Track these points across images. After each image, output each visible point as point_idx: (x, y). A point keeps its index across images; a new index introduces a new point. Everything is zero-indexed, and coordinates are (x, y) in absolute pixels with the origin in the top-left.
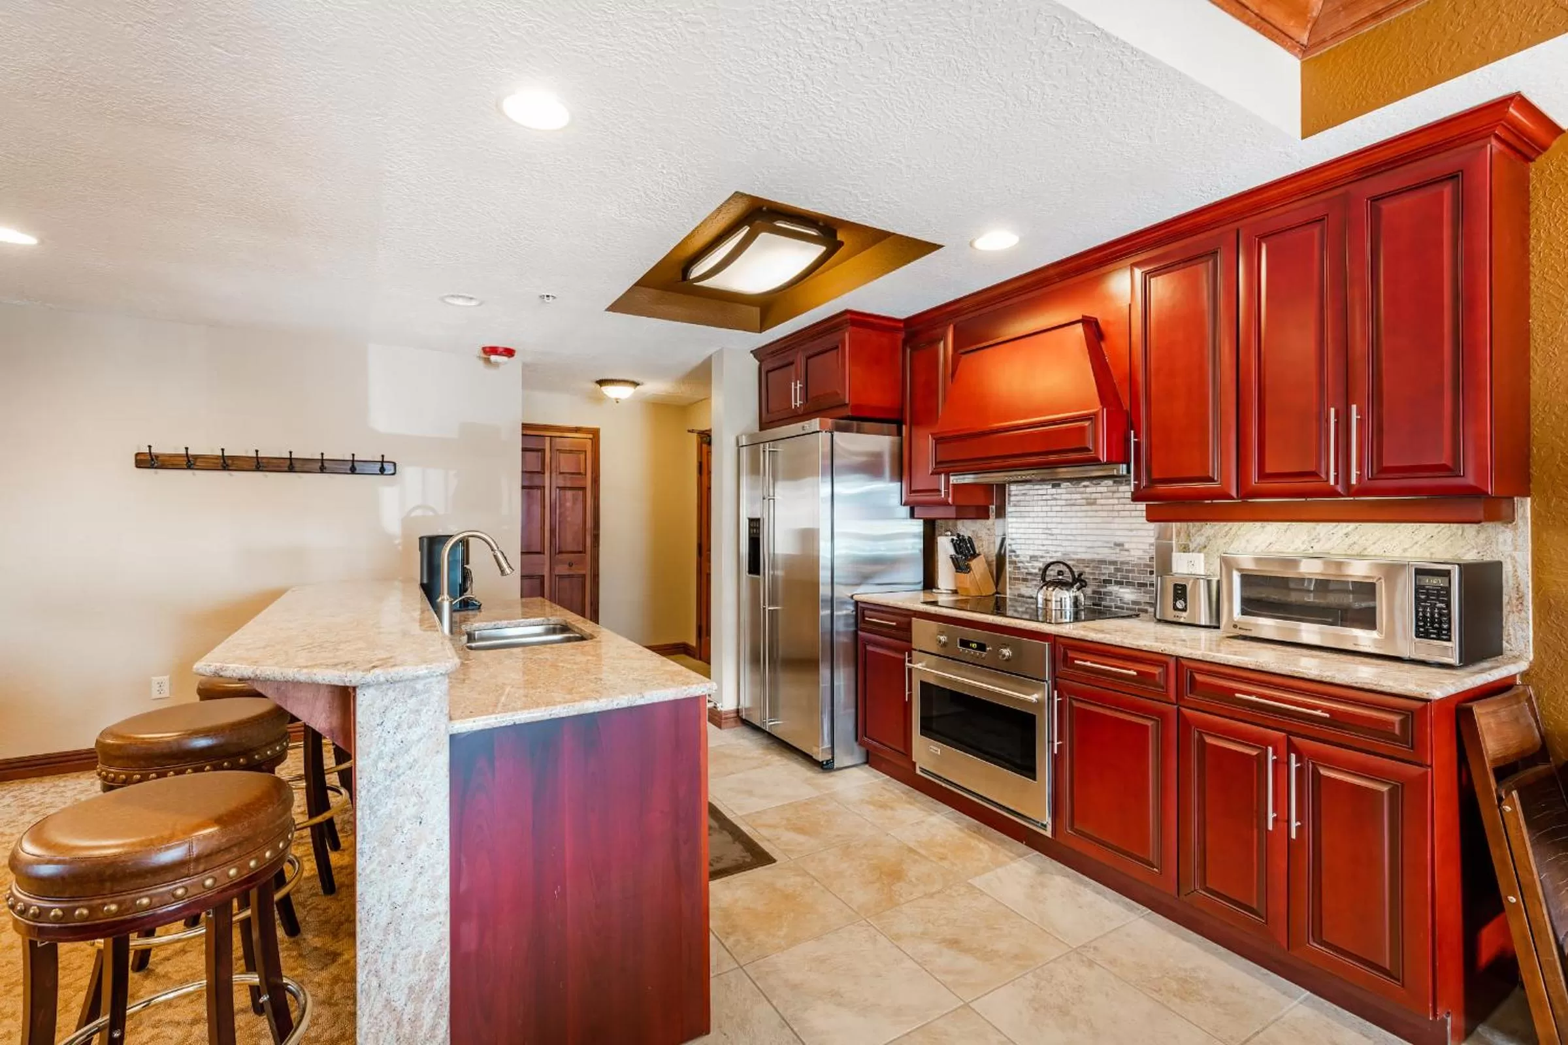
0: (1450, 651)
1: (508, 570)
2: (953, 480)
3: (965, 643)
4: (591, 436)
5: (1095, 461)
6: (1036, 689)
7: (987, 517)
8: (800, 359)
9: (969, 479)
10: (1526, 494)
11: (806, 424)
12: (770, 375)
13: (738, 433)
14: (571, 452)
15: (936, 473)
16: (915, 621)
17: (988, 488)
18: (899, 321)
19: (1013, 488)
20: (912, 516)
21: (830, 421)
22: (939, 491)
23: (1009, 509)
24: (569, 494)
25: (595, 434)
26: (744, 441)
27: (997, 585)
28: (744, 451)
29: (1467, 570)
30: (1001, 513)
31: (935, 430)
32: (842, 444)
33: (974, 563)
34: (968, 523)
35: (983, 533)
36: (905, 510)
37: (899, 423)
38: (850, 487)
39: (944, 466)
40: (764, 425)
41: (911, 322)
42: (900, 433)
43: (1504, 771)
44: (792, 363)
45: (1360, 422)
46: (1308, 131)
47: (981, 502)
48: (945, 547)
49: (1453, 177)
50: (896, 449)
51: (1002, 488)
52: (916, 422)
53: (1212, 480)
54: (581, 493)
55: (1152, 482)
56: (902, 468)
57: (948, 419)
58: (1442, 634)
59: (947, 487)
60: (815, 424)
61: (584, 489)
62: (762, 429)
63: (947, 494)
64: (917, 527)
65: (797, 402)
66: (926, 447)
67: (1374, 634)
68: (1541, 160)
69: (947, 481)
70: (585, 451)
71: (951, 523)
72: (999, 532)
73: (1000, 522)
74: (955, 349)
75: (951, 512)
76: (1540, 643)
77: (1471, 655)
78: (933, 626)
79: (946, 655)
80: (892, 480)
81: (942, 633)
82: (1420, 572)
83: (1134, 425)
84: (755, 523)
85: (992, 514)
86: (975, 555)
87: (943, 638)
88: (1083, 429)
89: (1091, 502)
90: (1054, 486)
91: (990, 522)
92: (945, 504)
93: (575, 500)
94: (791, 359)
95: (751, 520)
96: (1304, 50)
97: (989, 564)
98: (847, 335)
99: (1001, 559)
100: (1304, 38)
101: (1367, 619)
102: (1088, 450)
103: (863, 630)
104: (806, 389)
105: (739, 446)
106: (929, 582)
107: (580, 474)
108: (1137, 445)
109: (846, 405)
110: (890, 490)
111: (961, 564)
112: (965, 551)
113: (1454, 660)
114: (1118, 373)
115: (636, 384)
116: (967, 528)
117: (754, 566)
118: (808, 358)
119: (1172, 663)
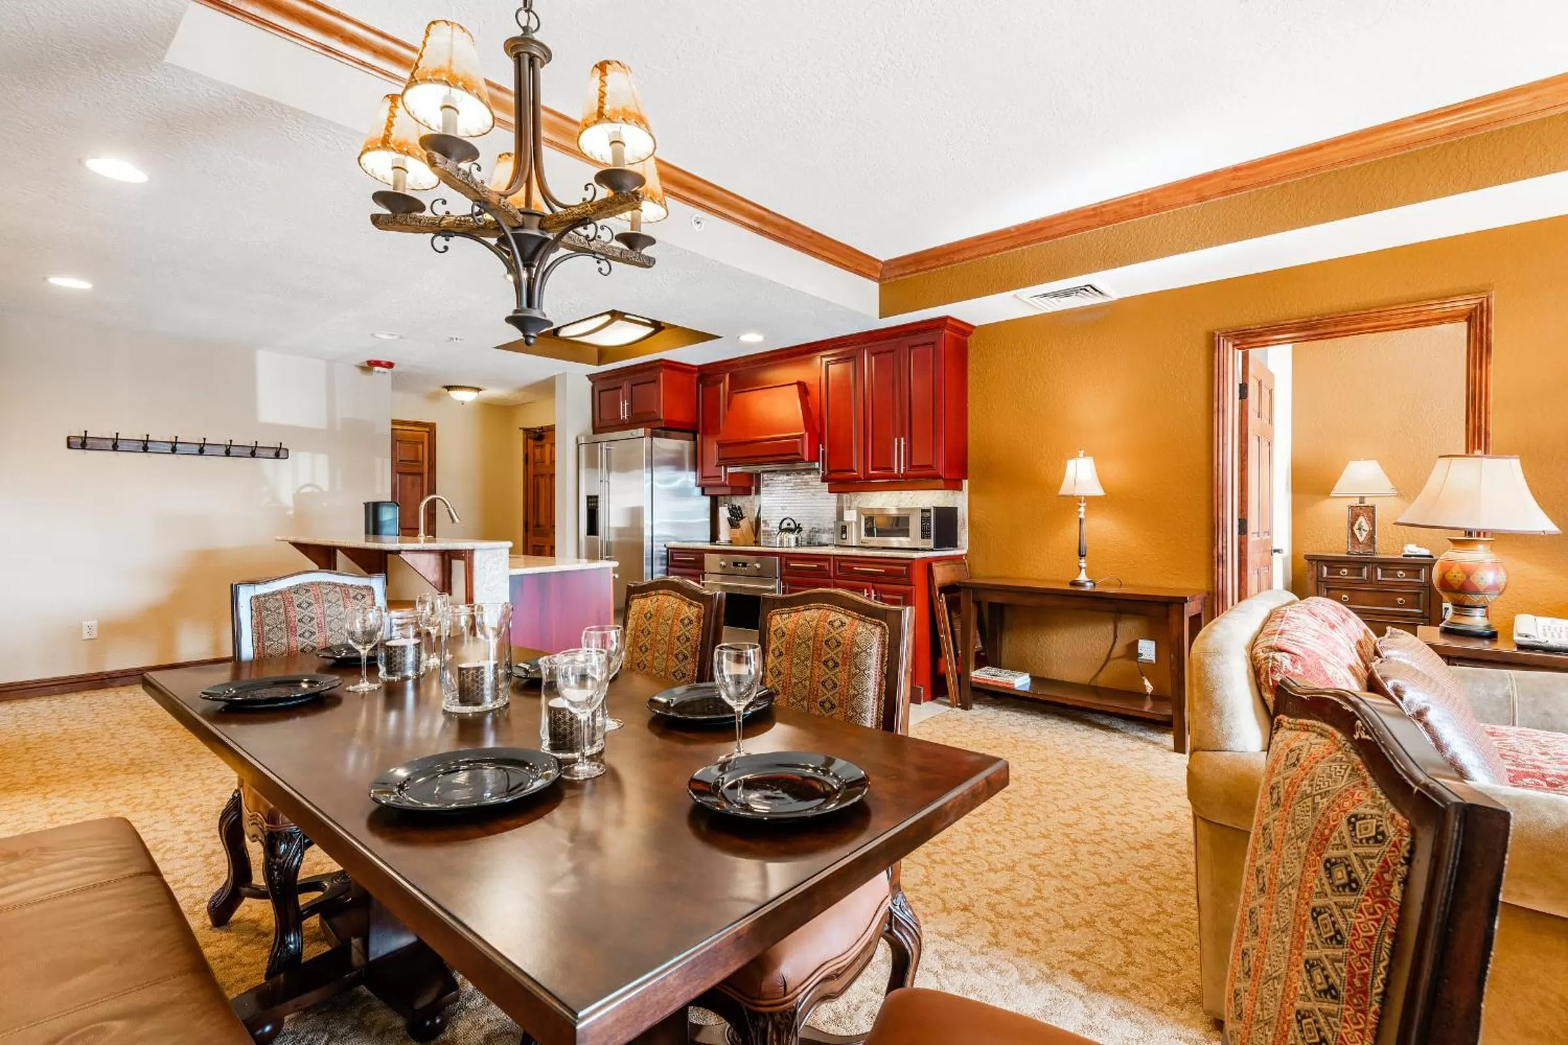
0: (930, 543)
1: (457, 520)
2: (730, 470)
3: (736, 564)
4: (428, 429)
5: (802, 460)
6: (773, 582)
7: (750, 494)
8: (626, 386)
9: (739, 469)
10: (966, 478)
11: (634, 432)
12: (602, 394)
13: (577, 433)
14: (410, 442)
15: (719, 466)
16: (707, 556)
17: (750, 475)
18: (694, 366)
19: (765, 475)
20: (703, 494)
21: (649, 430)
22: (720, 477)
23: (763, 489)
24: (409, 478)
25: (431, 428)
26: (583, 440)
27: (756, 536)
28: (583, 449)
29: (938, 510)
30: (758, 492)
31: (720, 438)
32: (658, 444)
33: (741, 523)
34: (739, 498)
35: (748, 505)
36: (698, 491)
37: (695, 432)
38: (663, 474)
39: (724, 461)
40: (597, 429)
41: (701, 368)
42: (695, 439)
43: (943, 589)
44: (620, 388)
45: (905, 446)
46: (883, 315)
47: (746, 484)
48: (724, 513)
49: (933, 343)
50: (693, 449)
51: (758, 475)
52: (705, 433)
53: (854, 471)
54: (419, 478)
55: (830, 472)
56: (697, 462)
57: (727, 431)
58: (929, 537)
59: (725, 475)
60: (641, 432)
61: (421, 474)
62: (594, 433)
63: (725, 479)
64: (707, 501)
65: (624, 415)
66: (712, 450)
67: (909, 539)
68: (971, 336)
69: (726, 471)
70: (423, 443)
71: (728, 498)
72: (757, 503)
73: (757, 497)
74: (730, 389)
75: (728, 491)
76: (971, 542)
77: (939, 545)
78: (717, 556)
79: (726, 573)
80: (690, 470)
81: (722, 560)
82: (923, 511)
83: (821, 441)
84: (593, 501)
85: (753, 492)
86: (742, 518)
87: (723, 563)
88: (796, 442)
89: (806, 483)
90: (788, 475)
91: (751, 497)
92: (723, 485)
93: (413, 485)
94: (618, 385)
95: (589, 497)
96: (879, 280)
97: (751, 524)
98: (661, 374)
99: (758, 520)
100: (878, 276)
101: (905, 533)
102: (797, 454)
103: (672, 566)
104: (631, 407)
105: (578, 445)
106: (714, 537)
107: (418, 461)
108: (823, 452)
109: (660, 420)
110: (689, 478)
111: (733, 524)
112: (736, 516)
113: (932, 546)
114: (815, 412)
115: (478, 390)
116: (738, 501)
117: (592, 529)
118: (633, 385)
119: (832, 558)
